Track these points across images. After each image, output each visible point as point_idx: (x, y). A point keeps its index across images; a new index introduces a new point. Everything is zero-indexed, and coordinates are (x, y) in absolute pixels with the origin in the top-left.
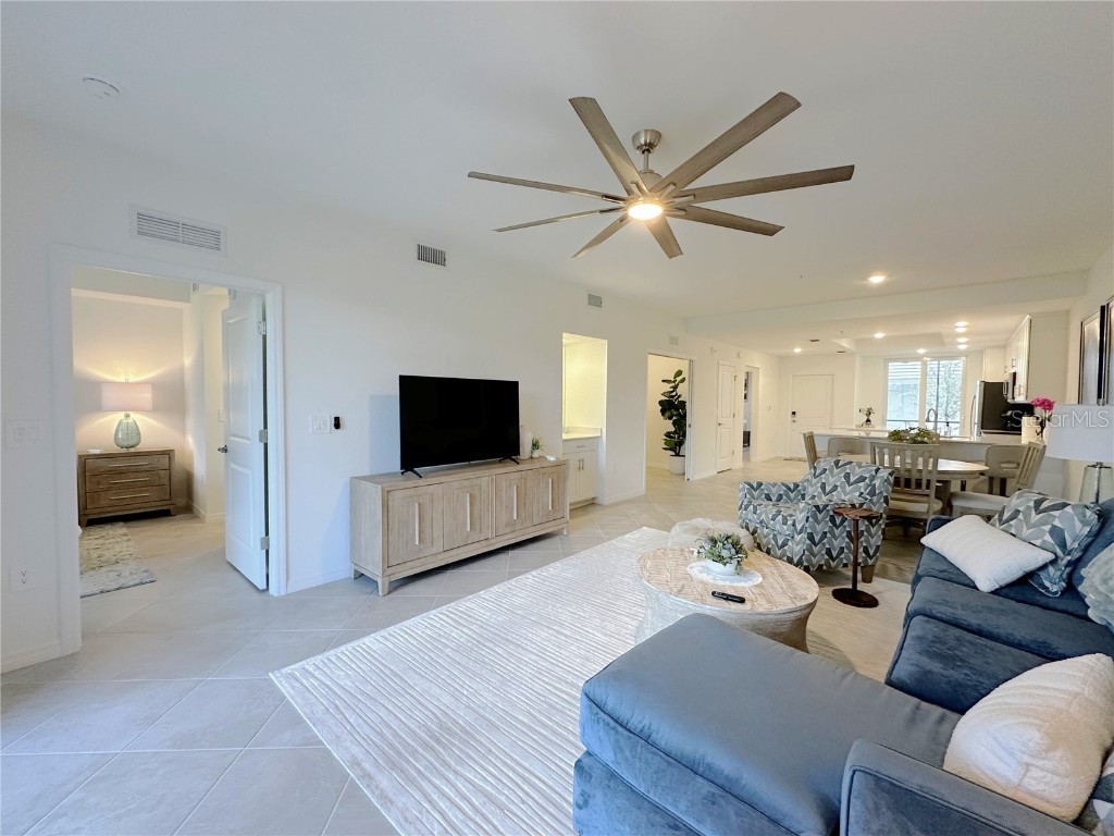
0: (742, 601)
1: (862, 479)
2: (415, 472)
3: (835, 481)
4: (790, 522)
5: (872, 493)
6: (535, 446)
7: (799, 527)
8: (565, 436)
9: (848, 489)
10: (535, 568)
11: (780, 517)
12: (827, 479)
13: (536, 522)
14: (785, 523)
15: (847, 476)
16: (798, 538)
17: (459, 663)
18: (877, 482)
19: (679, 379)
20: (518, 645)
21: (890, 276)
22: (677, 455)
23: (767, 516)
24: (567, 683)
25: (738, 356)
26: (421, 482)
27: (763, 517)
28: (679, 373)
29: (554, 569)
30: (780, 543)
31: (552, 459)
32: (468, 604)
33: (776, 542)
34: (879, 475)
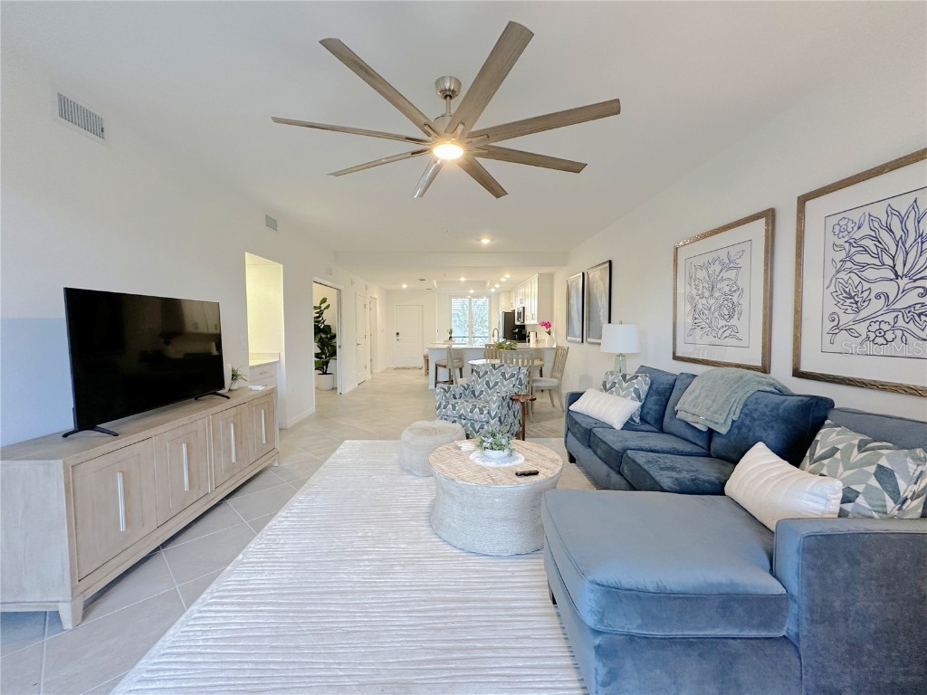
0: (536, 473)
1: (513, 376)
2: (103, 431)
3: (496, 378)
4: (486, 412)
5: (521, 384)
6: (234, 376)
7: (493, 414)
8: (252, 363)
9: (505, 383)
10: (279, 508)
11: (477, 410)
12: (490, 378)
13: (252, 460)
14: (481, 412)
15: (503, 374)
16: (492, 422)
17: (297, 647)
18: (522, 376)
19: (323, 306)
20: (342, 593)
21: (492, 240)
22: (325, 373)
23: (465, 410)
24: (424, 601)
25: (366, 288)
26: (121, 442)
27: (462, 411)
28: (324, 301)
29: (299, 502)
30: (477, 428)
31: (260, 388)
32: (231, 578)
33: (474, 429)
34: (521, 371)
